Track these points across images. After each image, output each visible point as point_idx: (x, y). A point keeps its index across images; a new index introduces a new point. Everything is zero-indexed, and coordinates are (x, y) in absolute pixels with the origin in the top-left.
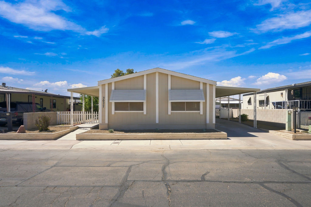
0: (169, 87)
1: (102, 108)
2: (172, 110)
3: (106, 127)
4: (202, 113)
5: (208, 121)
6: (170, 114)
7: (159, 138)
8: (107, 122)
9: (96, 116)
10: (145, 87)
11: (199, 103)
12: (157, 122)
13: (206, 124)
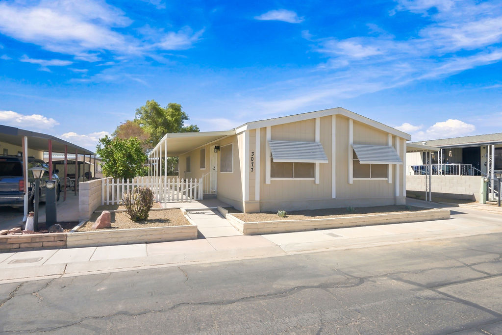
0: (351, 141)
1: (250, 173)
2: (354, 176)
3: (257, 207)
4: (390, 182)
5: (398, 194)
6: (352, 183)
7: (374, 223)
8: (257, 198)
9: (187, 186)
10: (318, 138)
11: (387, 166)
12: (334, 196)
13: (395, 198)
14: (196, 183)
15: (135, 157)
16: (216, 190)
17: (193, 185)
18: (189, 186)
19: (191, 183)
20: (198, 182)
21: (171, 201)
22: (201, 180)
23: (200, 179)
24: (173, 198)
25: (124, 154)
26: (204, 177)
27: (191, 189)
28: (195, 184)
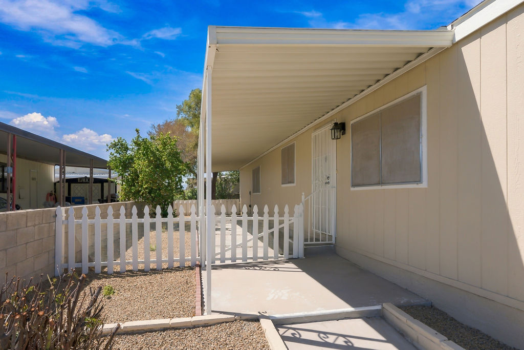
9: (266, 225)
14: (286, 215)
15: (168, 165)
16: (333, 233)
17: (281, 222)
18: (271, 225)
19: (276, 215)
20: (291, 214)
21: (229, 262)
22: (299, 209)
23: (296, 206)
24: (234, 254)
25: (150, 162)
26: (307, 202)
27: (276, 230)
28: (286, 218)
